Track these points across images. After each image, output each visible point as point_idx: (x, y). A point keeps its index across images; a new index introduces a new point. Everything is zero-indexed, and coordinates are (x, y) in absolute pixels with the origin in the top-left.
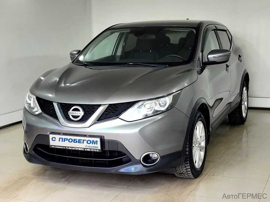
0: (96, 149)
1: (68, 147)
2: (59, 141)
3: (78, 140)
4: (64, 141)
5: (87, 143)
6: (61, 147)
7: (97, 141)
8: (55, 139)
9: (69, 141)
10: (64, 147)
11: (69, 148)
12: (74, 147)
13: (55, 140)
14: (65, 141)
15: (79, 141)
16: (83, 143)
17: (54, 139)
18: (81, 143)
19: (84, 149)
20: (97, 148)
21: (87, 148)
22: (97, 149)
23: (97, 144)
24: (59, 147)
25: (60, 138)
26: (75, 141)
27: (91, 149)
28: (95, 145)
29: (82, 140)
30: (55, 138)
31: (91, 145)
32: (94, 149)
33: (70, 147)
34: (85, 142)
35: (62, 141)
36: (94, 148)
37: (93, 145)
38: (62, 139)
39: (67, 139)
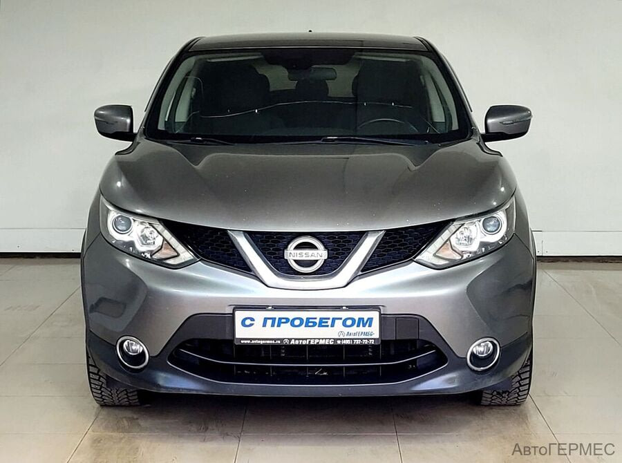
0: (368, 339)
1: (290, 340)
2: (264, 325)
3: (317, 321)
4: (279, 326)
5: (344, 324)
6: (268, 342)
7: (370, 320)
8: (252, 322)
9: (293, 325)
10: (278, 339)
11: (293, 342)
12: (306, 339)
13: (251, 325)
14: (282, 325)
15: (322, 323)
16: (333, 325)
17: (248, 322)
18: (328, 326)
19: (336, 340)
20: (371, 335)
21: (342, 337)
22: (370, 337)
23: (370, 326)
24: (262, 342)
25: (266, 319)
26: (309, 323)
27: (353, 339)
28: (367, 329)
29: (329, 319)
30: (252, 319)
31: (354, 329)
32: (362, 339)
33: (295, 339)
34: (338, 323)
35: (273, 325)
36: (362, 337)
37: (361, 329)
38: (273, 319)
39: (287, 320)
